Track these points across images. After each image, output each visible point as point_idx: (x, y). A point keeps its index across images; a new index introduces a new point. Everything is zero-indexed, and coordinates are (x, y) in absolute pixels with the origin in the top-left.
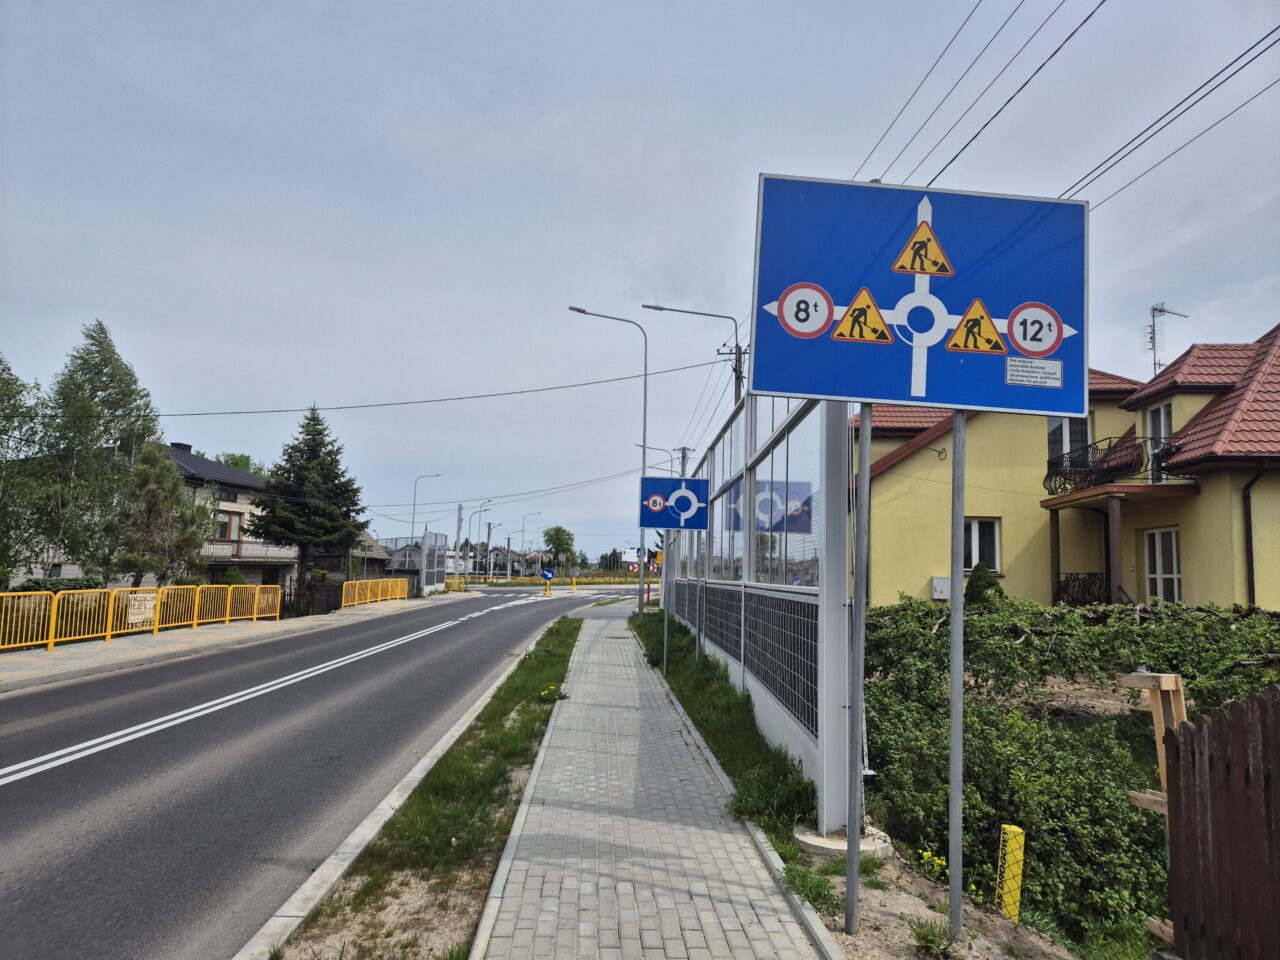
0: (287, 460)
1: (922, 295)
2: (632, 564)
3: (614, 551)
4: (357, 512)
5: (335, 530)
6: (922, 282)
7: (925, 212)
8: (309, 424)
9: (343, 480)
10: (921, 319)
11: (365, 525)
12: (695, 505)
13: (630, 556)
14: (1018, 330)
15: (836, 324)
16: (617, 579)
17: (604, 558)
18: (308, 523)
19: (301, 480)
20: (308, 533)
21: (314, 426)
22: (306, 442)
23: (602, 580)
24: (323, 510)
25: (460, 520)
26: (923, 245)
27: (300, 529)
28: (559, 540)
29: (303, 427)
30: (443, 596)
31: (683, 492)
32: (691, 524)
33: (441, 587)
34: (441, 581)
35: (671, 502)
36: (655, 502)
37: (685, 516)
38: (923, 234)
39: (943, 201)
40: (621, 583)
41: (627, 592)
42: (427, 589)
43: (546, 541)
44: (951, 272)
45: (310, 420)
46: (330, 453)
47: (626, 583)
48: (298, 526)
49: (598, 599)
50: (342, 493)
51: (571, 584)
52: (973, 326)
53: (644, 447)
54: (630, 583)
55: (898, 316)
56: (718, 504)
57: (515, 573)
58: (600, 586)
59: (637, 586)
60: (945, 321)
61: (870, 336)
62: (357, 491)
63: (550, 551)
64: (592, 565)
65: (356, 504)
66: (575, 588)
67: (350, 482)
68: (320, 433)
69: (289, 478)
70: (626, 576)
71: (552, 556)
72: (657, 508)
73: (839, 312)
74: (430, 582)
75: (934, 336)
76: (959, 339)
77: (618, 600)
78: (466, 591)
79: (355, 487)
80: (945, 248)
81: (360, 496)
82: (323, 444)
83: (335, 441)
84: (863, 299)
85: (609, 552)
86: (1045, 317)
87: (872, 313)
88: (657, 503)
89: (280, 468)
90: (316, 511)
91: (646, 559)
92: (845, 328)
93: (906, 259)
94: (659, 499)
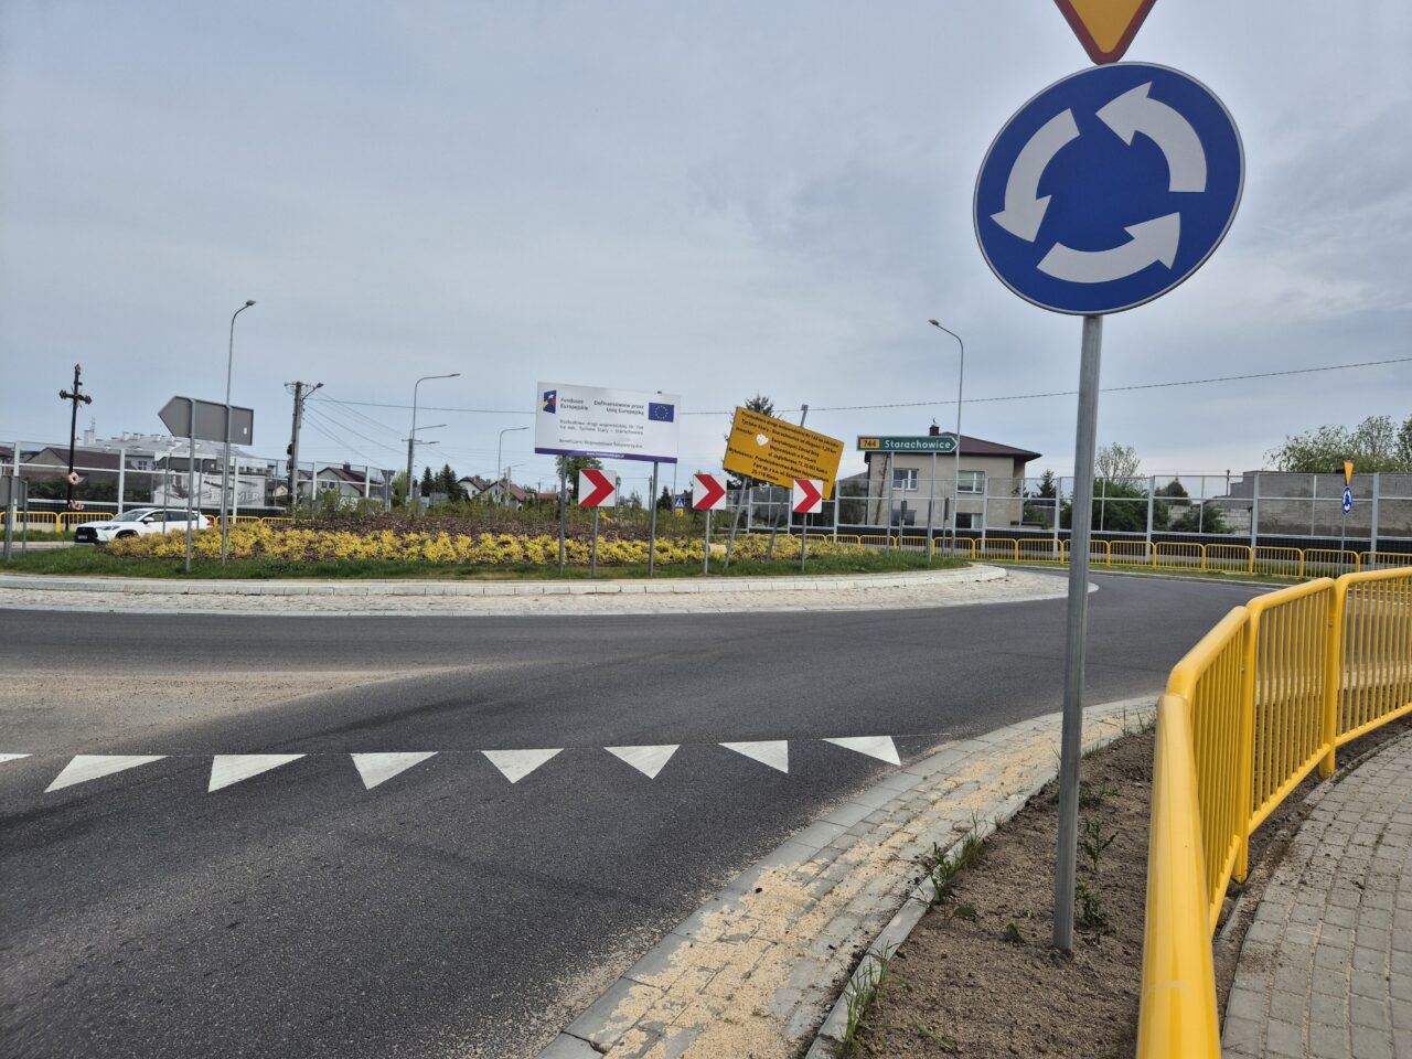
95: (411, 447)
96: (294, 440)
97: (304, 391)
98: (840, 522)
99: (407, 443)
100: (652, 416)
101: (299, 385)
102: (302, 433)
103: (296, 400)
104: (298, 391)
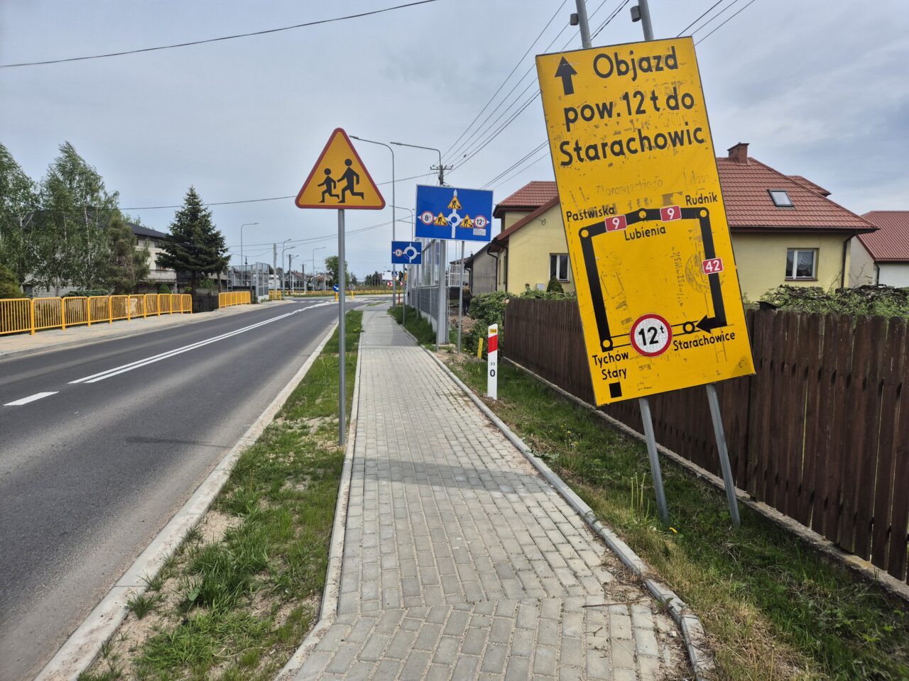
0: (178, 221)
1: (454, 214)
2: (389, 281)
3: (376, 273)
4: (224, 251)
5: (213, 262)
6: (454, 211)
7: (455, 193)
8: (189, 198)
9: (213, 232)
10: (454, 220)
11: (228, 258)
12: (416, 253)
13: (387, 277)
14: (476, 222)
15: (435, 221)
16: (379, 291)
17: (369, 278)
18: (197, 257)
19: (189, 233)
20: (197, 265)
21: (192, 199)
22: (188, 209)
23: (370, 292)
24: (205, 251)
25: (275, 254)
26: (455, 202)
27: (193, 262)
28: (335, 264)
29: (186, 200)
30: (269, 303)
31: (410, 248)
32: (415, 261)
33: (267, 297)
34: (267, 293)
35: (405, 252)
36: (398, 253)
37: (412, 258)
38: (455, 199)
39: (459, 191)
40: (382, 294)
41: (387, 299)
42: (260, 298)
43: (328, 266)
44: (461, 208)
45: (190, 196)
46: (205, 216)
47: (385, 294)
48: (191, 260)
49: (368, 303)
50: (213, 240)
51: (350, 294)
52: (466, 221)
53: (393, 207)
54: (388, 294)
55: (449, 219)
56: (426, 253)
57: (309, 289)
58: (369, 296)
59: (392, 296)
60: (460, 220)
61: (442, 224)
62: (222, 238)
63: (330, 274)
64: (360, 283)
65: (223, 247)
66: (353, 297)
67: (218, 233)
68: (197, 204)
69: (181, 232)
70: (385, 289)
71: (332, 278)
72: (399, 255)
73: (435, 218)
74: (261, 294)
75: (457, 224)
76: (463, 224)
77: (380, 303)
78: (282, 299)
79: (220, 236)
80: (460, 202)
81: (225, 242)
82: (199, 211)
83: (206, 209)
84: (441, 215)
85: (372, 274)
86: (482, 219)
87: (443, 218)
88: (399, 253)
89: (175, 225)
90: (201, 251)
91: (398, 278)
92: (436, 222)
93: (451, 205)
94: (400, 251)
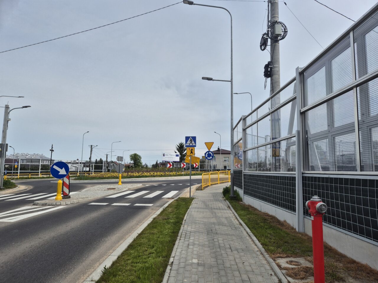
16: (159, 173)
28: (136, 158)
40: (161, 176)
43: (131, 159)
63: (132, 163)
95: (107, 156)
96: (91, 157)
97: (92, 147)
98: (200, 168)
99: (106, 155)
100: (176, 156)
101: (92, 146)
102: (92, 155)
103: (91, 148)
104: (91, 147)
